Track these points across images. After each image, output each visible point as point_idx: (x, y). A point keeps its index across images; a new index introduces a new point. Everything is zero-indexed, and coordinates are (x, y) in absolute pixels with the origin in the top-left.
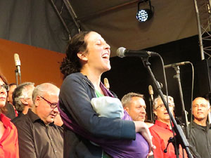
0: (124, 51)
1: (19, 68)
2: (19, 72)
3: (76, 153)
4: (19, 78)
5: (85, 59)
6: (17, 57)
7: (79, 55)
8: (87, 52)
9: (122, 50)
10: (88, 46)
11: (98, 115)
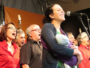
0: (70, 13)
1: (20, 21)
2: (20, 23)
3: (47, 59)
4: (20, 26)
5: (53, 17)
6: (19, 16)
7: (50, 16)
8: (53, 14)
9: (69, 13)
10: (54, 12)
11: (58, 43)
